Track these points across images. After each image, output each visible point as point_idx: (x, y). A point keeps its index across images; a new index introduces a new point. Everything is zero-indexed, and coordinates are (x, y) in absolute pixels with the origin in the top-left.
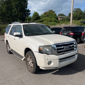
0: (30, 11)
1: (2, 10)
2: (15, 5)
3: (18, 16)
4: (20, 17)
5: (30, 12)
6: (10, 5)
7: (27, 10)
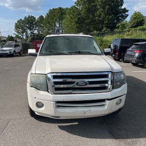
0: (127, 11)
1: (80, 14)
2: (100, 3)
3: (105, 22)
4: (107, 24)
5: (126, 13)
6: (92, 4)
7: (122, 9)
